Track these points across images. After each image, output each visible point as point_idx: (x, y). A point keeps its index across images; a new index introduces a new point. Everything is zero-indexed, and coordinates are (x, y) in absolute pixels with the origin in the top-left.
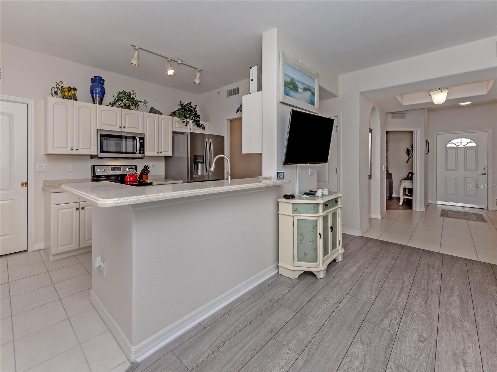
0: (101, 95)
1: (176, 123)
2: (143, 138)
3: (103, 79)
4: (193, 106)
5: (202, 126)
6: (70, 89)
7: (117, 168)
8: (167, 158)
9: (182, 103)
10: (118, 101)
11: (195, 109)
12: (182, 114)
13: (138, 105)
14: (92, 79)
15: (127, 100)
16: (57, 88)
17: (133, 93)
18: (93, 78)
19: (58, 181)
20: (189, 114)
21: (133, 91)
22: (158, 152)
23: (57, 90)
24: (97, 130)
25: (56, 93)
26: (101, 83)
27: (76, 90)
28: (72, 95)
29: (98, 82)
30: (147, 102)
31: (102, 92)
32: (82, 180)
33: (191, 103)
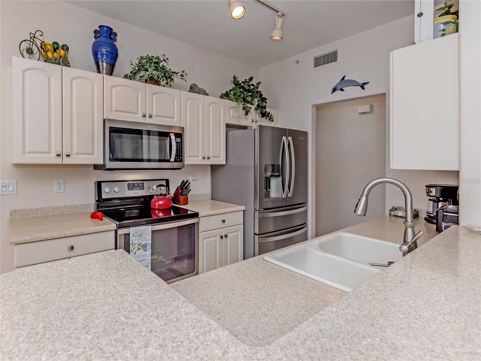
0: (111, 59)
1: (231, 111)
2: (181, 134)
3: (114, 32)
4: (255, 84)
5: (268, 116)
6: (56, 46)
7: (138, 186)
8: (214, 168)
9: (238, 79)
10: (139, 70)
11: (258, 88)
12: (240, 96)
13: (172, 80)
14: (95, 32)
15: (154, 70)
16: (31, 43)
17: (164, 59)
18: (97, 30)
19: (37, 210)
20: (251, 96)
21: (164, 55)
22: (204, 158)
23: (31, 46)
24: (104, 120)
25: (30, 51)
26: (111, 38)
27: (68, 49)
28: (61, 57)
29: (106, 37)
30: (186, 74)
31: (112, 53)
32: (80, 207)
33: (251, 79)
